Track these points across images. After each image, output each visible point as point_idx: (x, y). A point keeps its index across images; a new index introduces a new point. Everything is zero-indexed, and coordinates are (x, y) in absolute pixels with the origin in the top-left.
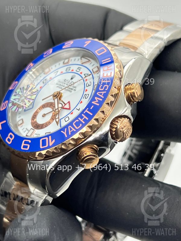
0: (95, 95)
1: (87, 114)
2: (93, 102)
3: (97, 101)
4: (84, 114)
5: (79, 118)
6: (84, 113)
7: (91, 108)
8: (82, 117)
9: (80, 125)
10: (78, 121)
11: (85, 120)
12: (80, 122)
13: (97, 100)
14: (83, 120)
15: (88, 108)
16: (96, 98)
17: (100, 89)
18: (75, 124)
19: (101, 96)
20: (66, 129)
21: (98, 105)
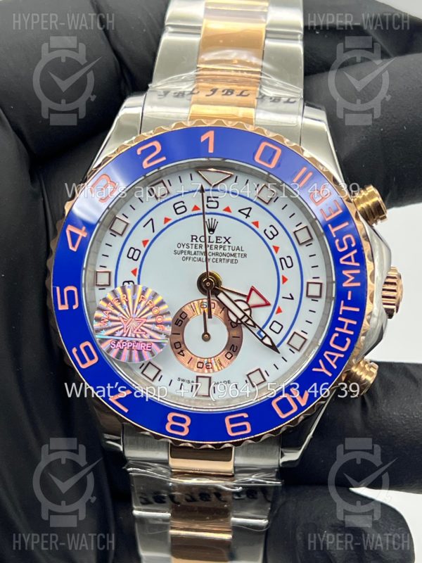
0: (339, 267)
1: (347, 314)
2: (345, 285)
3: (352, 278)
4: (342, 316)
5: (337, 329)
6: (341, 313)
7: (349, 298)
8: (341, 325)
9: (346, 342)
10: (337, 335)
11: (350, 327)
12: (343, 336)
13: (349, 276)
14: (348, 329)
15: (342, 302)
16: (345, 273)
17: (341, 250)
18: (334, 343)
19: (353, 263)
20: (320, 361)
21: (358, 284)
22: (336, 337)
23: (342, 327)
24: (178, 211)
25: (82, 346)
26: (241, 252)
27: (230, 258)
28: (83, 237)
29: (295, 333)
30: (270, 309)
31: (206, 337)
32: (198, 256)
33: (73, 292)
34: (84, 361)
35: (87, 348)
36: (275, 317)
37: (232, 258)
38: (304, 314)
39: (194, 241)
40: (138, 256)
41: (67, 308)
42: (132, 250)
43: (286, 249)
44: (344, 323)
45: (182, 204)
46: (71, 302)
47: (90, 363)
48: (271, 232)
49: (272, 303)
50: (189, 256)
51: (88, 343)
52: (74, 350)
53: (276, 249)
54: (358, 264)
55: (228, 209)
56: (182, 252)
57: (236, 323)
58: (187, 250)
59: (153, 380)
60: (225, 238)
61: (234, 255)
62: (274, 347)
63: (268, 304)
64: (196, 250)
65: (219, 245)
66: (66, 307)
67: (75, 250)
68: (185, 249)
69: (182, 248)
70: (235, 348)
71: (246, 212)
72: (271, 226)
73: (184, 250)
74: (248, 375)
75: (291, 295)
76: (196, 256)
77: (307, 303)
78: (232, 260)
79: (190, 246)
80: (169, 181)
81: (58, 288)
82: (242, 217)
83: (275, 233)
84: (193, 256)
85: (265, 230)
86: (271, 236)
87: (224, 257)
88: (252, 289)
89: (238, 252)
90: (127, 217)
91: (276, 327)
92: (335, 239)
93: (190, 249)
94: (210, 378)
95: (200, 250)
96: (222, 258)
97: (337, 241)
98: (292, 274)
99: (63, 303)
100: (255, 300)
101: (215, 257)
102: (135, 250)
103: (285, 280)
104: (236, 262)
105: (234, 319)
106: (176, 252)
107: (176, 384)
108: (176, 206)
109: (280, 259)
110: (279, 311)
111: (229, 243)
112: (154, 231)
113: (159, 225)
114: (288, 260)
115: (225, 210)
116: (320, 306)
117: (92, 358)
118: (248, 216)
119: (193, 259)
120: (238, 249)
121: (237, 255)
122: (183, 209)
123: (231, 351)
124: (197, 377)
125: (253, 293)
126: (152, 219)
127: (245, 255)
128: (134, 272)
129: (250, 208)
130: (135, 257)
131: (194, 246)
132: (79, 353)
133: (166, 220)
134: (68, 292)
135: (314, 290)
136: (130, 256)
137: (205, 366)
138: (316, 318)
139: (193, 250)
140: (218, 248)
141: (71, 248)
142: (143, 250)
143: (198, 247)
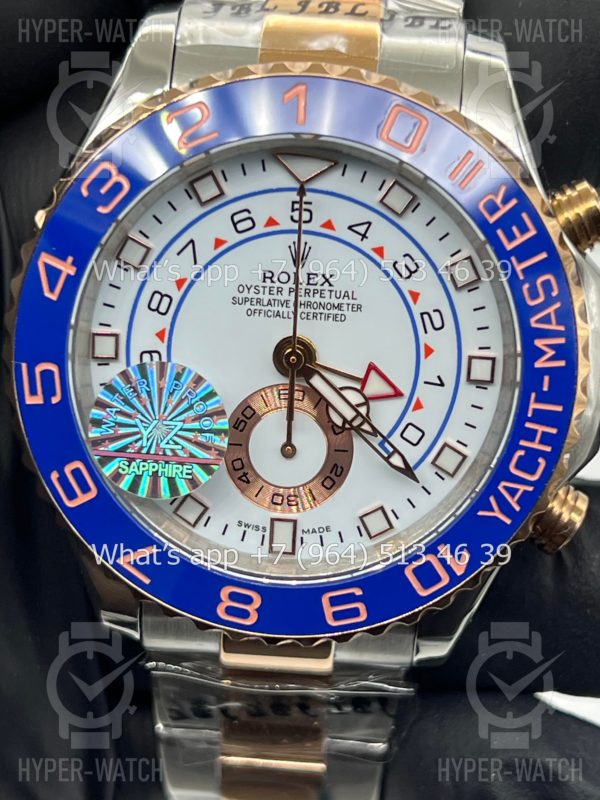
0: (529, 334)
1: (541, 417)
2: (538, 364)
3: (551, 353)
4: (531, 420)
5: (523, 443)
6: (530, 415)
7: (545, 389)
8: (531, 435)
9: (538, 464)
10: (521, 453)
11: (546, 439)
12: (533, 455)
13: (546, 349)
14: (542, 442)
15: (533, 395)
16: (539, 343)
17: (532, 303)
18: (517, 467)
19: (553, 327)
20: (492, 500)
21: (562, 363)
22: (520, 457)
23: (532, 440)
24: (241, 227)
25: (68, 469)
26: (351, 302)
27: (331, 311)
28: (68, 276)
29: (446, 445)
30: (401, 403)
31: (288, 450)
32: (276, 309)
33: (51, 373)
34: (72, 495)
35: (76, 473)
36: (410, 417)
37: (336, 311)
38: (462, 411)
39: (268, 280)
40: (169, 306)
41: (41, 402)
42: (157, 297)
43: (432, 297)
44: (536, 431)
45: (245, 215)
46: (49, 392)
47: (82, 499)
48: (406, 266)
49: (406, 391)
50: (258, 307)
51: (78, 465)
52: (54, 476)
53: (415, 296)
54: (562, 328)
55: (329, 225)
56: (246, 300)
57: (343, 428)
58: (256, 296)
59: (194, 526)
60: (324, 276)
61: (339, 307)
62: (408, 471)
63: (398, 394)
64: (272, 297)
65: (312, 288)
66: (38, 400)
67: (54, 297)
68: (252, 295)
69: (245, 294)
70: (339, 470)
71: (362, 229)
72: (405, 256)
73: (250, 296)
74: (361, 518)
75: (439, 378)
76: (272, 309)
77: (468, 393)
78: (335, 317)
79: (261, 290)
80: (223, 172)
81: (24, 366)
82: (355, 239)
83: (413, 268)
84: (267, 308)
85: (396, 263)
86: (405, 273)
87: (322, 310)
88: (372, 368)
89: (346, 300)
90: (147, 237)
91: (412, 434)
92: (524, 282)
93: (261, 296)
94: (295, 522)
95: (279, 297)
96: (317, 311)
97: (526, 287)
98: (442, 342)
99: (33, 392)
100: (375, 386)
101: (306, 311)
102: (162, 296)
103: (429, 351)
104: (343, 319)
105: (339, 421)
106: (235, 301)
107: (235, 532)
108: (236, 219)
109: (422, 314)
110: (418, 406)
111: (330, 285)
112: (195, 263)
113: (206, 252)
114: (436, 317)
115: (324, 226)
116: (490, 397)
117: (85, 489)
118: (364, 236)
119: (266, 314)
120: (346, 295)
121: (345, 307)
122: (249, 224)
123: (333, 476)
124: (273, 520)
125: (373, 375)
126: (192, 241)
127: (359, 307)
128: (160, 335)
129: (370, 224)
130: (163, 309)
131: (267, 290)
132: (63, 480)
133: (219, 243)
134: (43, 373)
135: (481, 370)
136: (154, 306)
137: (286, 501)
138: (484, 420)
139: (266, 298)
140: (311, 294)
141: (47, 294)
142: (177, 295)
143: (275, 291)
